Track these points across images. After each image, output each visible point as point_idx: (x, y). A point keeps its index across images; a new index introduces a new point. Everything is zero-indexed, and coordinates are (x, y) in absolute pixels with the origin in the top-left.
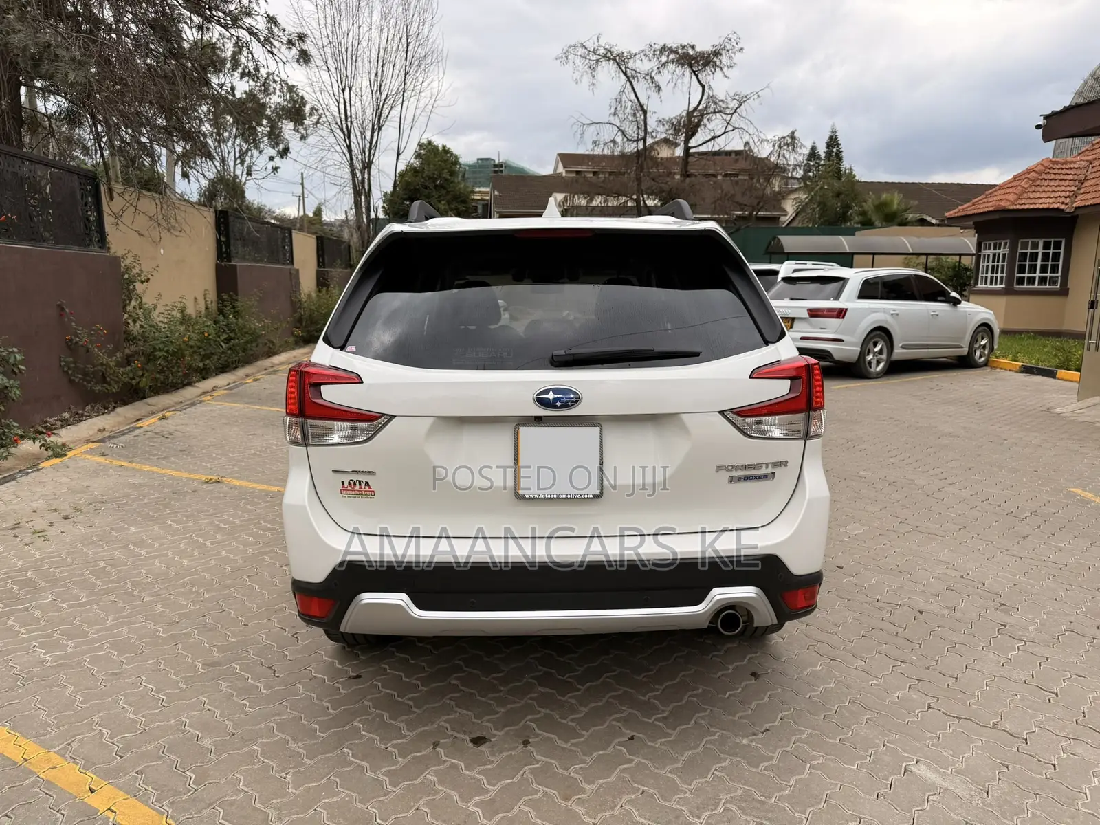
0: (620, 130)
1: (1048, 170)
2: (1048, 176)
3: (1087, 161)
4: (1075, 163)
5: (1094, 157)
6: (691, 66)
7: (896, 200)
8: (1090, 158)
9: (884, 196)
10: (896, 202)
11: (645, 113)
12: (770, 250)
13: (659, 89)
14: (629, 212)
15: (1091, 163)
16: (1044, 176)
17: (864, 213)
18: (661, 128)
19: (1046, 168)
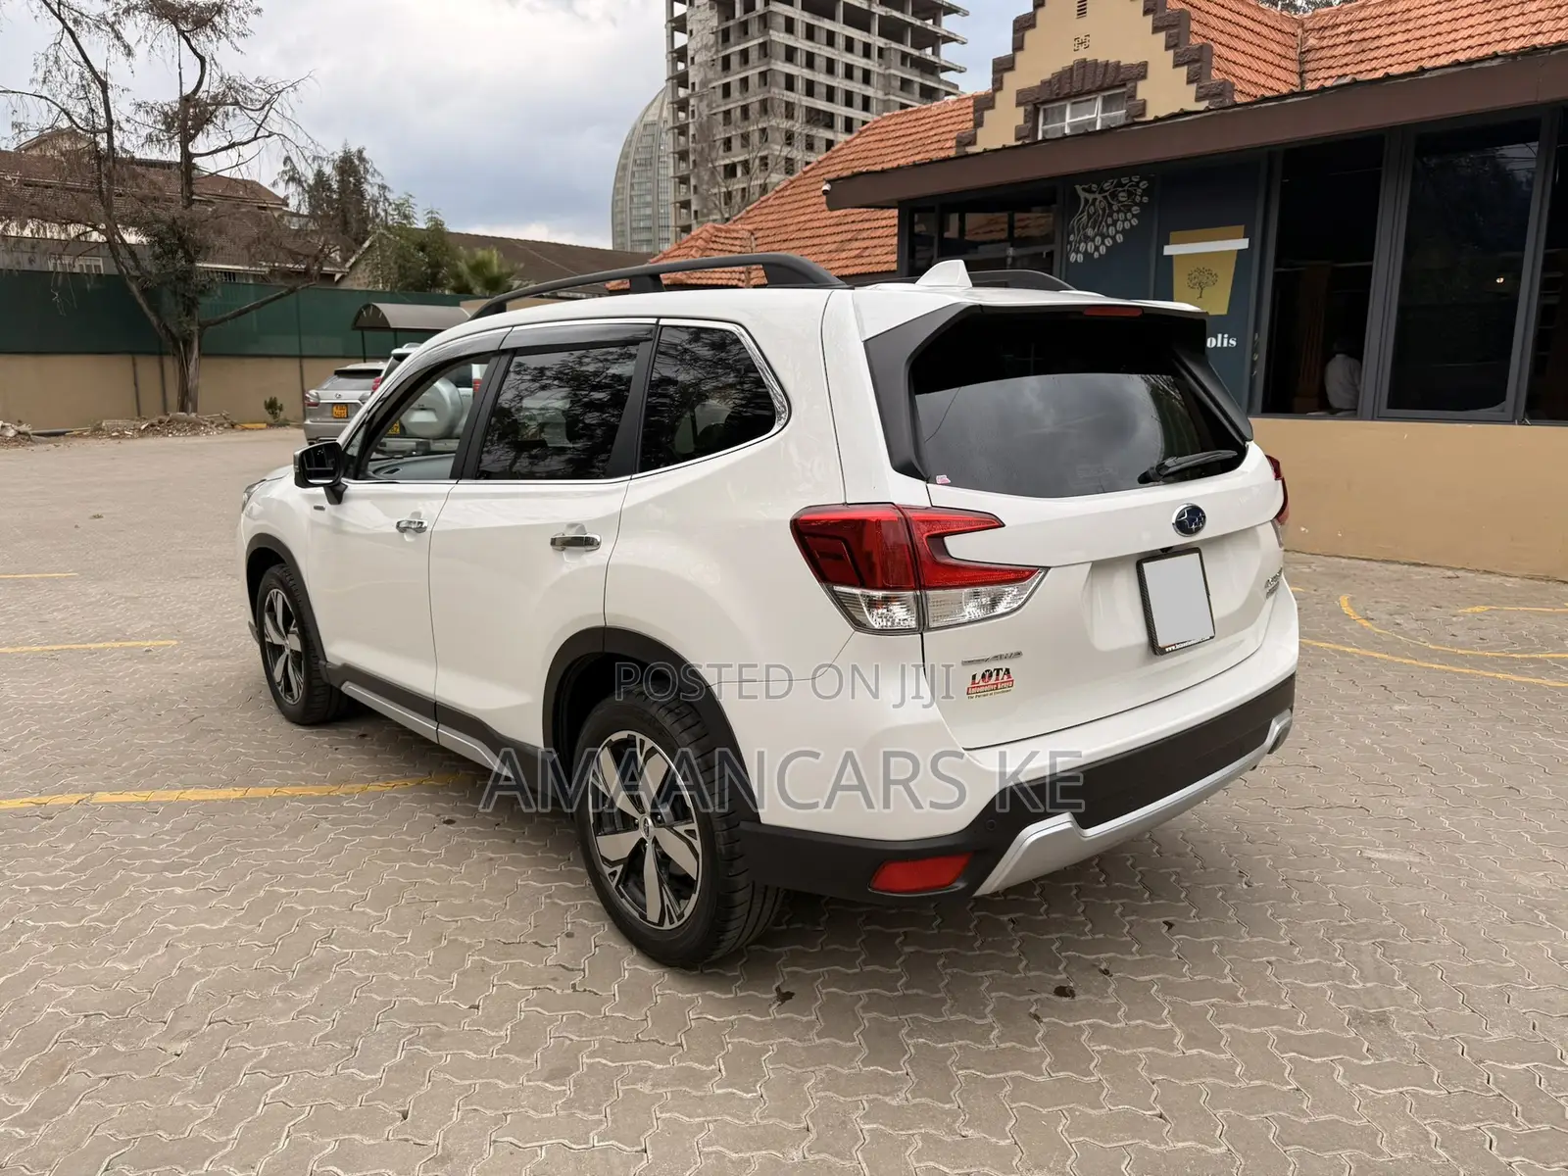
0: (63, 110)
1: (714, 239)
2: (715, 246)
3: (749, 231)
4: (737, 231)
5: (755, 226)
6: (175, 23)
7: (495, 260)
8: (750, 227)
9: (481, 254)
10: (495, 261)
11: (104, 87)
12: (361, 323)
13: (129, 52)
14: (94, 251)
15: (752, 234)
16: (712, 245)
17: (458, 276)
18: (141, 117)
19: (712, 235)
